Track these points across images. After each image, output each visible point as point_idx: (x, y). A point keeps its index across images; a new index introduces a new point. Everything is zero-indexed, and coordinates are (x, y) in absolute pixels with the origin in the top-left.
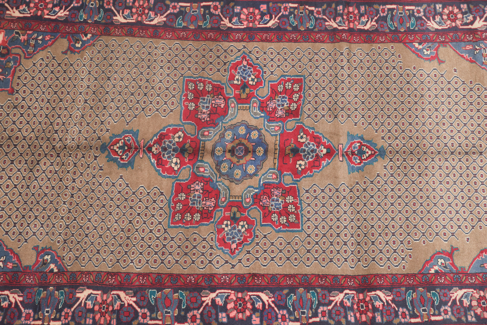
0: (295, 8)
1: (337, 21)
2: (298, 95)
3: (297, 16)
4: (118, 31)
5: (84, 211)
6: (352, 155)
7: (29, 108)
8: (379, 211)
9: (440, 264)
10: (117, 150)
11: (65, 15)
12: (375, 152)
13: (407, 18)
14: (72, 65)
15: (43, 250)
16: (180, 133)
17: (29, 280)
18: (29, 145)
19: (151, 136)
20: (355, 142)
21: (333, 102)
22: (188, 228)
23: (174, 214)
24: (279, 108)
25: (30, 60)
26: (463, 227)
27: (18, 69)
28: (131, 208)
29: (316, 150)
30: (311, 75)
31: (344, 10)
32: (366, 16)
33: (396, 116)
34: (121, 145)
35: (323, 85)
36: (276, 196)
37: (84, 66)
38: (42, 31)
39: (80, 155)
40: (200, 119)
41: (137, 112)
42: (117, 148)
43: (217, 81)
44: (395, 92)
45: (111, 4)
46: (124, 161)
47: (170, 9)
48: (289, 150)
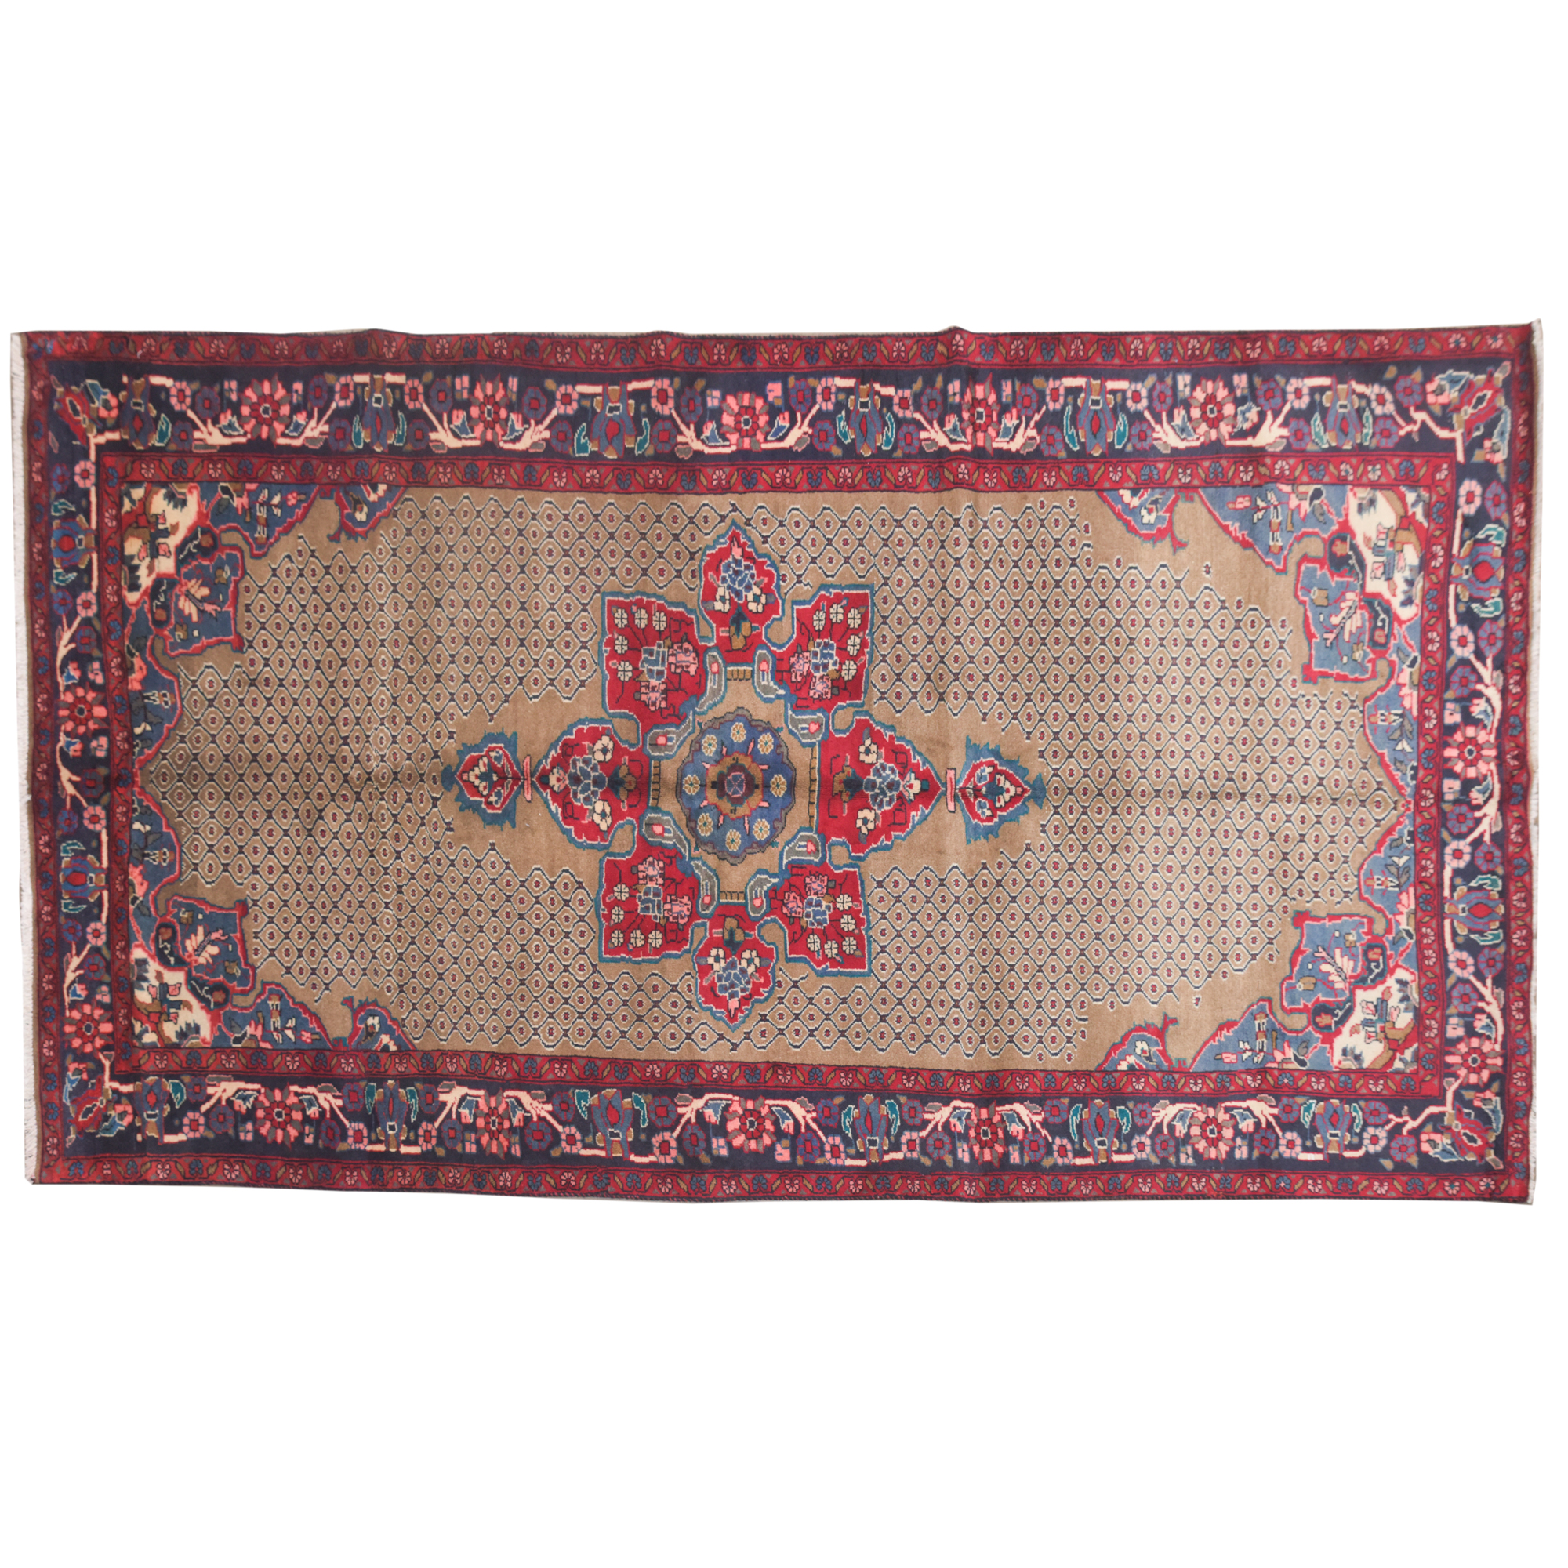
0: (849, 391)
1: (948, 427)
2: (858, 641)
3: (853, 415)
4: (445, 474)
5: (427, 923)
6: (976, 797)
7: (281, 685)
8: (1027, 932)
9: (1138, 1051)
10: (477, 782)
11: (322, 433)
12: (1024, 791)
13: (1109, 415)
14: (353, 570)
15: (363, 1005)
16: (605, 740)
17: (348, 1067)
18: (297, 775)
19: (544, 748)
20: (981, 764)
21: (936, 659)
22: (638, 963)
23: (610, 930)
24: (818, 675)
25: (264, 561)
26: (1190, 973)
27: (242, 585)
28: (521, 916)
29: (898, 784)
30: (886, 584)
31: (963, 394)
32: (1014, 412)
33: (1072, 696)
34: (483, 769)
35: (915, 611)
36: (816, 894)
37: (381, 571)
38: (277, 483)
39: (401, 797)
40: (645, 705)
41: (508, 689)
42: (477, 777)
43: (677, 605)
44: (1073, 631)
45: (421, 398)
46: (494, 808)
47: (558, 403)
48: (841, 782)
